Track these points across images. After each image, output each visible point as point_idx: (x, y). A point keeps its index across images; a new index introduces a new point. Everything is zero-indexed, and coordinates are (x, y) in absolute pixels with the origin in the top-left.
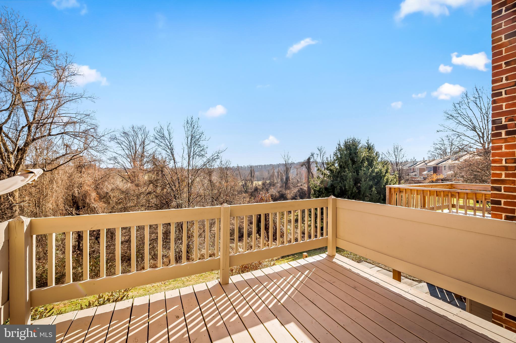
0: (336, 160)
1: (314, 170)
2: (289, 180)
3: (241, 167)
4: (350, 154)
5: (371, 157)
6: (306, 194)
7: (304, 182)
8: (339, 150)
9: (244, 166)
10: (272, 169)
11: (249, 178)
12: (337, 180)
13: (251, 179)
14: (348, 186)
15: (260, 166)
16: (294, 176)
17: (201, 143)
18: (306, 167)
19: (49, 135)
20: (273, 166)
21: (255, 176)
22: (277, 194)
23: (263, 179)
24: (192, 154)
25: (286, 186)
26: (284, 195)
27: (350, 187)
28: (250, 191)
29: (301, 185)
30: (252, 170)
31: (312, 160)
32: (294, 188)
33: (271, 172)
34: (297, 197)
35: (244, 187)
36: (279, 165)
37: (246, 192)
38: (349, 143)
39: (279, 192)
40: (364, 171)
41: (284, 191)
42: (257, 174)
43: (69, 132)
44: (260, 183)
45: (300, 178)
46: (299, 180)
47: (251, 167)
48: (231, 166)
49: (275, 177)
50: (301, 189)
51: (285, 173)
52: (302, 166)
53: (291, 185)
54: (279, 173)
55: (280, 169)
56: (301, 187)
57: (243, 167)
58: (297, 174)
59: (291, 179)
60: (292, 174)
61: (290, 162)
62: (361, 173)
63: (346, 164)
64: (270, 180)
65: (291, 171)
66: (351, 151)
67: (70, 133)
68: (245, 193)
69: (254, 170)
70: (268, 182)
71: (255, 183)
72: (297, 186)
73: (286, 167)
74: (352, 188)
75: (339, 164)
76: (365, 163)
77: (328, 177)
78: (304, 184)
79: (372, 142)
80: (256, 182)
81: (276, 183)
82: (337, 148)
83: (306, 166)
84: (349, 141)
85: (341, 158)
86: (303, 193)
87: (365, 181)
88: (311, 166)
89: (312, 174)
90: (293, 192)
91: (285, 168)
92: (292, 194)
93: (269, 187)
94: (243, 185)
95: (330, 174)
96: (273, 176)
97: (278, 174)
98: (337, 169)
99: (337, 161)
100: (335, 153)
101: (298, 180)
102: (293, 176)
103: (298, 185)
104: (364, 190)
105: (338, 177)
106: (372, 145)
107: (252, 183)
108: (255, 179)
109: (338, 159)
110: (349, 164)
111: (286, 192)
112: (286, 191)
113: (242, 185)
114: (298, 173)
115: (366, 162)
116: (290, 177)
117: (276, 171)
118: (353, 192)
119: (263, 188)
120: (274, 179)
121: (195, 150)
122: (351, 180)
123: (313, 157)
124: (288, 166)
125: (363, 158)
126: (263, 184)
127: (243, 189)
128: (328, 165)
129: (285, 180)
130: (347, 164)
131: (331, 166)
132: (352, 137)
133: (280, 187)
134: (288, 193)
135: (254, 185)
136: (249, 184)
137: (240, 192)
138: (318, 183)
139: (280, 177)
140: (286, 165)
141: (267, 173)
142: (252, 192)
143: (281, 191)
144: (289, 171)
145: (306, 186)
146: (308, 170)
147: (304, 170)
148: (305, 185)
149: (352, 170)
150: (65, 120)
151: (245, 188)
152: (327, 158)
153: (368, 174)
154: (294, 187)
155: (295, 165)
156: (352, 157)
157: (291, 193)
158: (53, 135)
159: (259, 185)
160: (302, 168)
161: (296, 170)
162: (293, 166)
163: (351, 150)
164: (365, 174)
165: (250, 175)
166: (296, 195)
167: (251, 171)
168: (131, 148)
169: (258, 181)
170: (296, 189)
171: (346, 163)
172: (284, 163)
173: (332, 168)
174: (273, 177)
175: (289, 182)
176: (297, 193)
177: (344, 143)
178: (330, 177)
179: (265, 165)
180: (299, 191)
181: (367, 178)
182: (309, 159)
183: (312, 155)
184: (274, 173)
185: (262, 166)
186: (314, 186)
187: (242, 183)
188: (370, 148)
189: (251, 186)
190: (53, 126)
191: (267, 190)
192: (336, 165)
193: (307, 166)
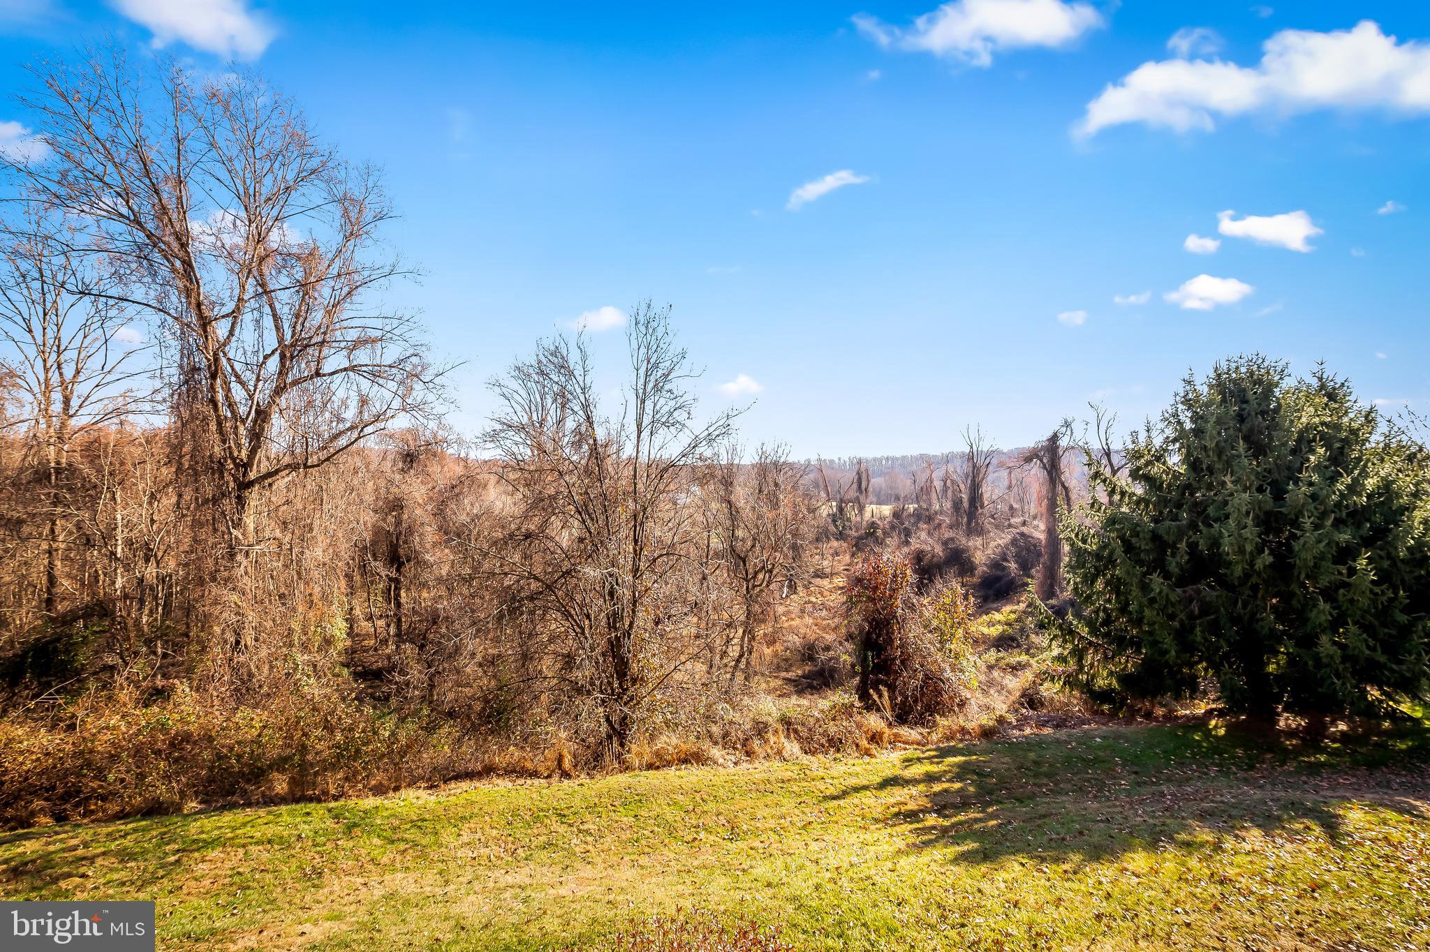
0: (1175, 441)
1: (1074, 472)
2: (982, 507)
3: (832, 461)
4: (1241, 418)
5: (1337, 427)
6: (1039, 555)
7: (1033, 511)
8: (1187, 402)
9: (839, 459)
10: (924, 469)
11: (853, 494)
12: (1175, 518)
13: (857, 498)
14: (1232, 544)
15: (887, 459)
16: (998, 492)
17: (675, 385)
18: (1044, 465)
19: (318, 374)
20: (929, 462)
21: (870, 489)
22: (939, 550)
23: (897, 498)
24: (647, 420)
25: (969, 523)
26: (963, 551)
27: (1241, 551)
28: (853, 533)
29: (1024, 523)
30: (863, 469)
31: (1063, 442)
32: (999, 532)
33: (922, 478)
34: (1008, 561)
35: (834, 521)
36: (947, 459)
37: (841, 536)
38: (1234, 375)
39: (945, 543)
40: (1311, 484)
41: (963, 541)
42: (876, 482)
43: (361, 366)
44: (887, 510)
45: (1021, 500)
46: (1015, 506)
47: (860, 462)
48: (791, 459)
49: (934, 495)
50: (1022, 534)
51: (969, 482)
52: (1028, 460)
53: (987, 523)
54: (949, 481)
55: (951, 469)
56: (1024, 529)
57: (837, 461)
58: (1010, 487)
59: (986, 503)
60: (993, 489)
61: (985, 449)
62: (1298, 493)
63: (1219, 456)
64: (918, 502)
65: (990, 478)
66: (1244, 406)
67: (364, 369)
68: (837, 539)
69: (867, 470)
70: (912, 507)
71: (869, 509)
72: (1010, 526)
73: (970, 464)
74: (1251, 553)
75: (1188, 455)
76: (1313, 451)
77: (1138, 503)
78: (1035, 518)
79: (1336, 373)
80: (874, 507)
81: (936, 513)
82: (1176, 394)
83: (1041, 461)
84: (1233, 365)
85: (1198, 432)
86: (1028, 550)
87: (1317, 527)
88: (1063, 463)
89: (1066, 489)
90: (993, 544)
91: (967, 467)
92: (989, 551)
93: (913, 525)
94: (834, 515)
95: (1146, 492)
96: (926, 490)
97: (945, 484)
98: (1177, 476)
99: (1177, 445)
100: (1167, 415)
101: (1011, 508)
102: (996, 491)
103: (1013, 521)
104: (1312, 564)
105: (1179, 506)
106: (1339, 380)
107: (861, 509)
108: (872, 498)
109: (1181, 435)
110: (1239, 456)
111: (970, 544)
112: (969, 540)
113: (829, 515)
114: (1014, 482)
115: (1322, 451)
116: (986, 496)
117: (938, 475)
118: (1256, 567)
119: (893, 527)
120: (930, 500)
121: (658, 408)
122: (1249, 521)
123: (1069, 432)
124: (980, 461)
125: (1301, 433)
126: (896, 515)
127: (832, 528)
128: (1138, 458)
129: (966, 504)
130: (1224, 458)
131: (1148, 463)
132: (1249, 353)
133: (951, 527)
134: (976, 548)
135: (867, 515)
136: (852, 513)
137: (822, 536)
138: (1092, 522)
139: (950, 493)
140: (971, 457)
141: (909, 482)
142: (860, 538)
143: (952, 539)
144: (981, 476)
145: (1042, 527)
146: (1050, 473)
147: (1035, 475)
148: (1036, 522)
149: (1249, 479)
150: (353, 335)
151: (838, 523)
152: (1134, 434)
153: (1328, 496)
154: (997, 527)
155: (1003, 458)
156: (1251, 430)
157: (985, 546)
158: (324, 375)
159: (882, 518)
160: (1027, 467)
161: (1005, 473)
162: (994, 461)
163: (1246, 402)
164: (1314, 497)
165: (855, 486)
166: (1005, 554)
167: (859, 474)
168: (533, 408)
169: (879, 503)
170: (1003, 536)
171: (1220, 452)
172: (967, 450)
173: (1156, 470)
174: (928, 493)
175: (980, 511)
176: (1008, 549)
177: (1212, 375)
178: (1147, 506)
179: (904, 458)
180: (1014, 542)
181: (1323, 515)
182: (1054, 438)
183: (1067, 424)
184: (932, 482)
185: (894, 459)
186: (1077, 535)
187: (831, 507)
188: (1332, 395)
189: (859, 519)
190: (325, 351)
191: (908, 533)
192: (1174, 459)
193: (1045, 460)
